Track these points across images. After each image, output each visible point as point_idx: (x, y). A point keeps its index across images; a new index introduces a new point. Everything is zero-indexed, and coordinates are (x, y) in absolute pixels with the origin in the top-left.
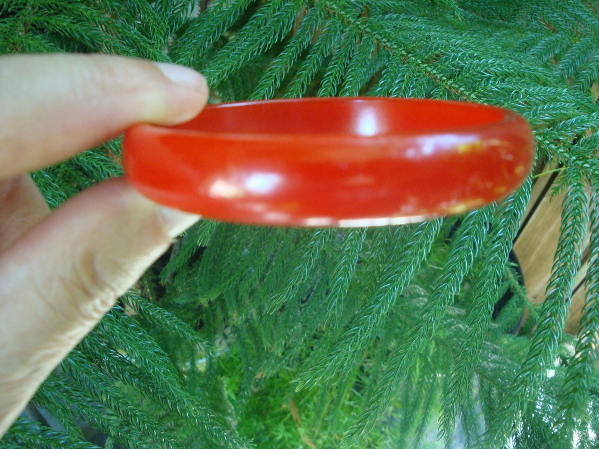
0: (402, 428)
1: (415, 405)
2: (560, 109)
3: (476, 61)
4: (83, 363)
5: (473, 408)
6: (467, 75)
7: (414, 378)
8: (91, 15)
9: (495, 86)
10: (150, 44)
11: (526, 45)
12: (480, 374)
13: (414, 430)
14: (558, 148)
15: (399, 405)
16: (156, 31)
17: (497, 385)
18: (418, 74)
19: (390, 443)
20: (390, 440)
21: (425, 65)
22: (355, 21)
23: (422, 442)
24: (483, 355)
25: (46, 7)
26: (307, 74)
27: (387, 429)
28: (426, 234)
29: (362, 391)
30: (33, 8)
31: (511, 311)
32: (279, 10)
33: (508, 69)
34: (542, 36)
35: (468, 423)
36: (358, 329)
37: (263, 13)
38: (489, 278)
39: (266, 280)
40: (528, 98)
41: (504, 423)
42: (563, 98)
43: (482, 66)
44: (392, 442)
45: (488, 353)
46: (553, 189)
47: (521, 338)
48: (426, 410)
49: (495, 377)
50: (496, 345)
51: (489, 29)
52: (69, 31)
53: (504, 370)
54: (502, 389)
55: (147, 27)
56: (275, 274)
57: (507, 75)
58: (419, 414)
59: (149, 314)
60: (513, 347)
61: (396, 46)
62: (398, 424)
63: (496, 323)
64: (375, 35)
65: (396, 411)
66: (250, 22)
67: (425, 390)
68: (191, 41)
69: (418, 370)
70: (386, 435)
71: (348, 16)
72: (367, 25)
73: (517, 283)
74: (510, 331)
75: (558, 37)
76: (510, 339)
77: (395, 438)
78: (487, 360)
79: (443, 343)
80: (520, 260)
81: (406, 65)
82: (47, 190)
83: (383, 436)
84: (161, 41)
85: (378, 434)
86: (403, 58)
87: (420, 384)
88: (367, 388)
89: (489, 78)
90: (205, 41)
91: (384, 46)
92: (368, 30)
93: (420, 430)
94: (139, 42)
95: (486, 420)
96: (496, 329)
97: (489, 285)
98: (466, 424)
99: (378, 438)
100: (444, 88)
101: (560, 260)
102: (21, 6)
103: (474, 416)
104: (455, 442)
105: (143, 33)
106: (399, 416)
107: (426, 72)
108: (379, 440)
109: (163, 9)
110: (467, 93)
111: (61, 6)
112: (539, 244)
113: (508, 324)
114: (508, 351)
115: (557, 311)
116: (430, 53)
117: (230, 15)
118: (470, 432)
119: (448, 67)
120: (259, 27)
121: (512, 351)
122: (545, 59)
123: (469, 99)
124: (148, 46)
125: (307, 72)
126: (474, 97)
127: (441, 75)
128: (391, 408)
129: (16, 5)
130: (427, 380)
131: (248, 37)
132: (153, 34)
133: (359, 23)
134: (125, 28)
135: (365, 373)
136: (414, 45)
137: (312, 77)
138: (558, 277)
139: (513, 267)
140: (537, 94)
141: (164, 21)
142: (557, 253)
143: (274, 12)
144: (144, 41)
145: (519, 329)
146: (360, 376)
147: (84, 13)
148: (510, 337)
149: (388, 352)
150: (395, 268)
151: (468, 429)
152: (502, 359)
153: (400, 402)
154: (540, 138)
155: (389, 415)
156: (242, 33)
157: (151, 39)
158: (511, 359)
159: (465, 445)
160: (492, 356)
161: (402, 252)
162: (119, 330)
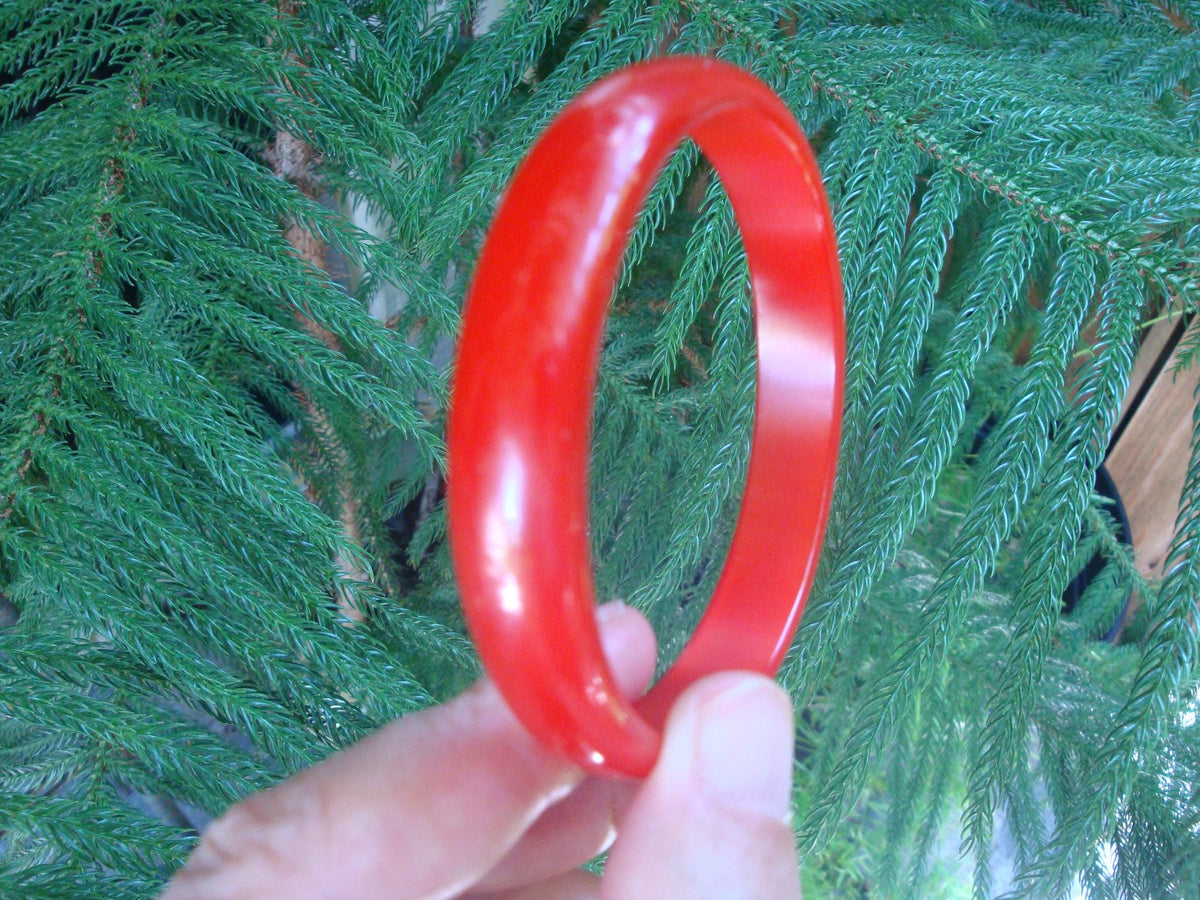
0: (890, 831)
1: (915, 787)
2: (1189, 202)
3: (1014, 115)
4: (286, 725)
5: (1031, 791)
6: (998, 142)
7: (910, 732)
8: (264, 63)
9: (1054, 161)
10: (378, 112)
11: (1118, 65)
12: (1042, 722)
13: (913, 835)
14: (1185, 281)
15: (883, 787)
16: (388, 85)
17: (1076, 744)
18: (900, 145)
19: (867, 861)
20: (867, 855)
21: (914, 127)
22: (773, 46)
23: (930, 858)
24: (1048, 685)
25: (180, 53)
26: (684, 156)
27: (860, 834)
28: (925, 461)
29: (808, 760)
30: (155, 56)
31: (1104, 595)
32: (622, 31)
33: (1080, 125)
34: (1153, 44)
35: (1021, 820)
36: (799, 650)
37: (593, 39)
38: (1050, 544)
39: (614, 549)
40: (1121, 183)
41: (1087, 823)
42: (1195, 177)
43: (1027, 123)
44: (871, 859)
45: (1056, 681)
46: (1178, 356)
47: (1124, 649)
48: (937, 795)
49: (1073, 729)
50: (1074, 664)
51: (1043, 34)
52: (225, 97)
53: (1091, 714)
54: (1087, 752)
55: (371, 78)
56: (631, 537)
57: (1078, 136)
58: (922, 805)
59: (402, 630)
60: (1110, 667)
61: (854, 92)
62: (881, 822)
63: (1071, 620)
64: (812, 70)
65: (876, 796)
66: (567, 59)
67: (934, 756)
68: (456, 102)
69: (918, 717)
70: (858, 845)
71: (758, 36)
72: (796, 52)
73: (1114, 538)
74: (1104, 637)
75: (1184, 44)
76: (1103, 652)
77: (877, 850)
78: (1054, 695)
79: (967, 663)
80: (1121, 490)
81: (876, 130)
82: (203, 404)
83: (851, 848)
84: (398, 105)
85: (842, 844)
86: (869, 115)
87: (924, 743)
88: (818, 755)
89: (1043, 145)
90: (484, 102)
91: (832, 93)
92: (799, 61)
93: (926, 835)
94: (356, 110)
95: (1056, 813)
96: (1074, 633)
97: (1052, 558)
98: (1017, 822)
99: (842, 851)
100: (954, 170)
101: (1192, 504)
102: (132, 53)
103: (1033, 806)
104: (996, 857)
105: (364, 92)
106: (883, 808)
107: (916, 141)
108: (843, 857)
109: (400, 43)
110: (999, 179)
111: (207, 48)
112: (1159, 454)
113: (1097, 622)
114: (1099, 676)
115: (1186, 606)
116: (923, 103)
117: (529, 47)
118: (1024, 837)
119: (960, 128)
120: (586, 68)
121: (1106, 675)
122: (1159, 92)
123: (1003, 190)
124: (375, 115)
125: (683, 151)
126: (1013, 185)
127: (946, 145)
128: (866, 792)
129: (122, 51)
130: (936, 737)
131: (565, 88)
132: (383, 94)
133: (780, 48)
134: (330, 83)
135: (813, 723)
136: (891, 87)
137: (692, 161)
138: (1188, 539)
139: (1106, 507)
140: (1141, 174)
141: (403, 66)
142: (1185, 490)
143: (614, 36)
144: (368, 107)
145: (1121, 630)
146: (803, 730)
147: (251, 59)
148: (1102, 648)
149: (859, 683)
150: (867, 530)
151: (1020, 833)
152: (1085, 692)
153: (884, 780)
154: (1148, 264)
155: (863, 805)
156: (554, 81)
157: (379, 101)
158: (1104, 692)
159: (1016, 863)
160: (1065, 687)
161: (880, 497)
162: (349, 663)
